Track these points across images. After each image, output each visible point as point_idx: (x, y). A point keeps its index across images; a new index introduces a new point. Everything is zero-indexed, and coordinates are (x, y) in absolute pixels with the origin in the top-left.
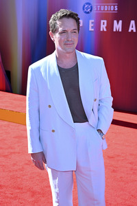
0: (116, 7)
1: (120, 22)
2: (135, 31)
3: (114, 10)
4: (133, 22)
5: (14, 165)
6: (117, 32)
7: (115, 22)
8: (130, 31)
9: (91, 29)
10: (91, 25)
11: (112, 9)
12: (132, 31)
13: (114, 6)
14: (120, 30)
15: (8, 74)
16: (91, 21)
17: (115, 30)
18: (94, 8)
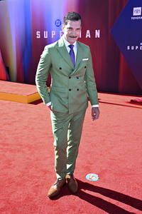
4: (88, 31)
5: (16, 129)
10: (61, 34)
15: (8, 69)
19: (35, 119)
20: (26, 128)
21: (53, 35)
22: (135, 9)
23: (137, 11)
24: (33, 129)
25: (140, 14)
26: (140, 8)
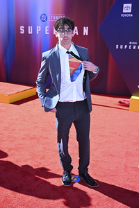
2: (77, 34)
4: (76, 28)
9: (47, 33)
10: (47, 30)
13: (63, 16)
16: (46, 27)
18: (49, 18)
19: (17, 120)
20: (6, 129)
21: (38, 30)
22: (125, 5)
23: (127, 8)
24: (13, 130)
25: (130, 11)
26: (130, 5)
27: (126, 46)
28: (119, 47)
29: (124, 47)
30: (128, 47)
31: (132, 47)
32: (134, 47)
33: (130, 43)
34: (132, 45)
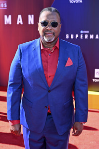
0: (5, 4)
1: (10, 16)
2: (22, 23)
3: (4, 7)
6: (8, 25)
7: (6, 16)
8: (18, 23)
11: (2, 6)
12: (20, 23)
13: (4, 3)
14: (10, 23)
17: (6, 23)
27: (77, 36)
28: (70, 36)
29: (75, 36)
30: (79, 36)
31: (84, 36)
32: (86, 37)
33: (82, 32)
34: (84, 34)
